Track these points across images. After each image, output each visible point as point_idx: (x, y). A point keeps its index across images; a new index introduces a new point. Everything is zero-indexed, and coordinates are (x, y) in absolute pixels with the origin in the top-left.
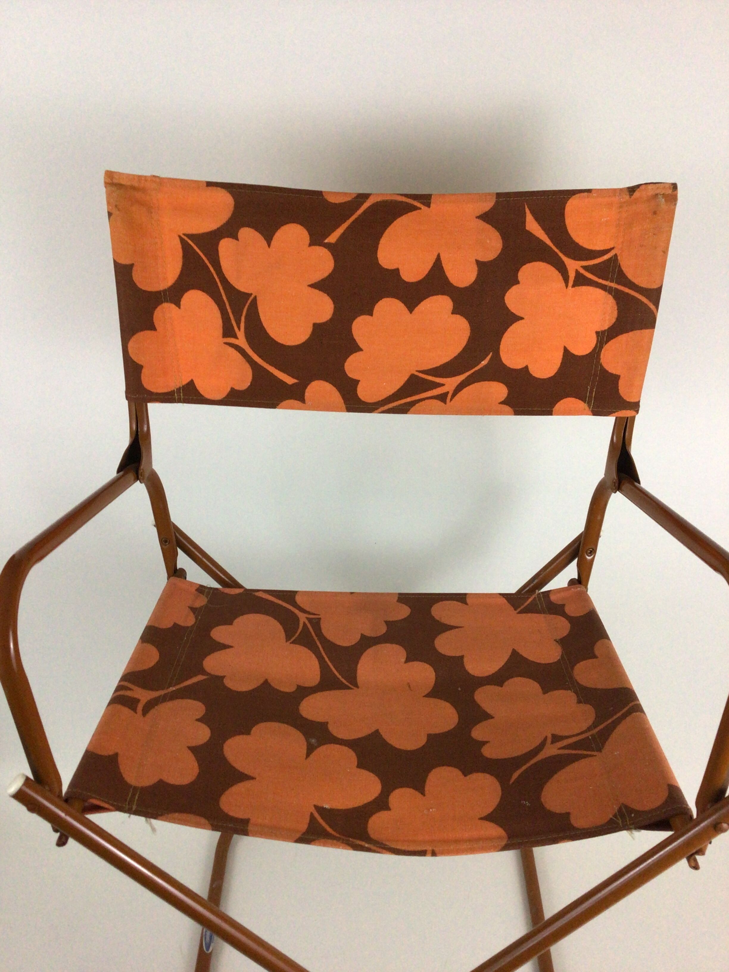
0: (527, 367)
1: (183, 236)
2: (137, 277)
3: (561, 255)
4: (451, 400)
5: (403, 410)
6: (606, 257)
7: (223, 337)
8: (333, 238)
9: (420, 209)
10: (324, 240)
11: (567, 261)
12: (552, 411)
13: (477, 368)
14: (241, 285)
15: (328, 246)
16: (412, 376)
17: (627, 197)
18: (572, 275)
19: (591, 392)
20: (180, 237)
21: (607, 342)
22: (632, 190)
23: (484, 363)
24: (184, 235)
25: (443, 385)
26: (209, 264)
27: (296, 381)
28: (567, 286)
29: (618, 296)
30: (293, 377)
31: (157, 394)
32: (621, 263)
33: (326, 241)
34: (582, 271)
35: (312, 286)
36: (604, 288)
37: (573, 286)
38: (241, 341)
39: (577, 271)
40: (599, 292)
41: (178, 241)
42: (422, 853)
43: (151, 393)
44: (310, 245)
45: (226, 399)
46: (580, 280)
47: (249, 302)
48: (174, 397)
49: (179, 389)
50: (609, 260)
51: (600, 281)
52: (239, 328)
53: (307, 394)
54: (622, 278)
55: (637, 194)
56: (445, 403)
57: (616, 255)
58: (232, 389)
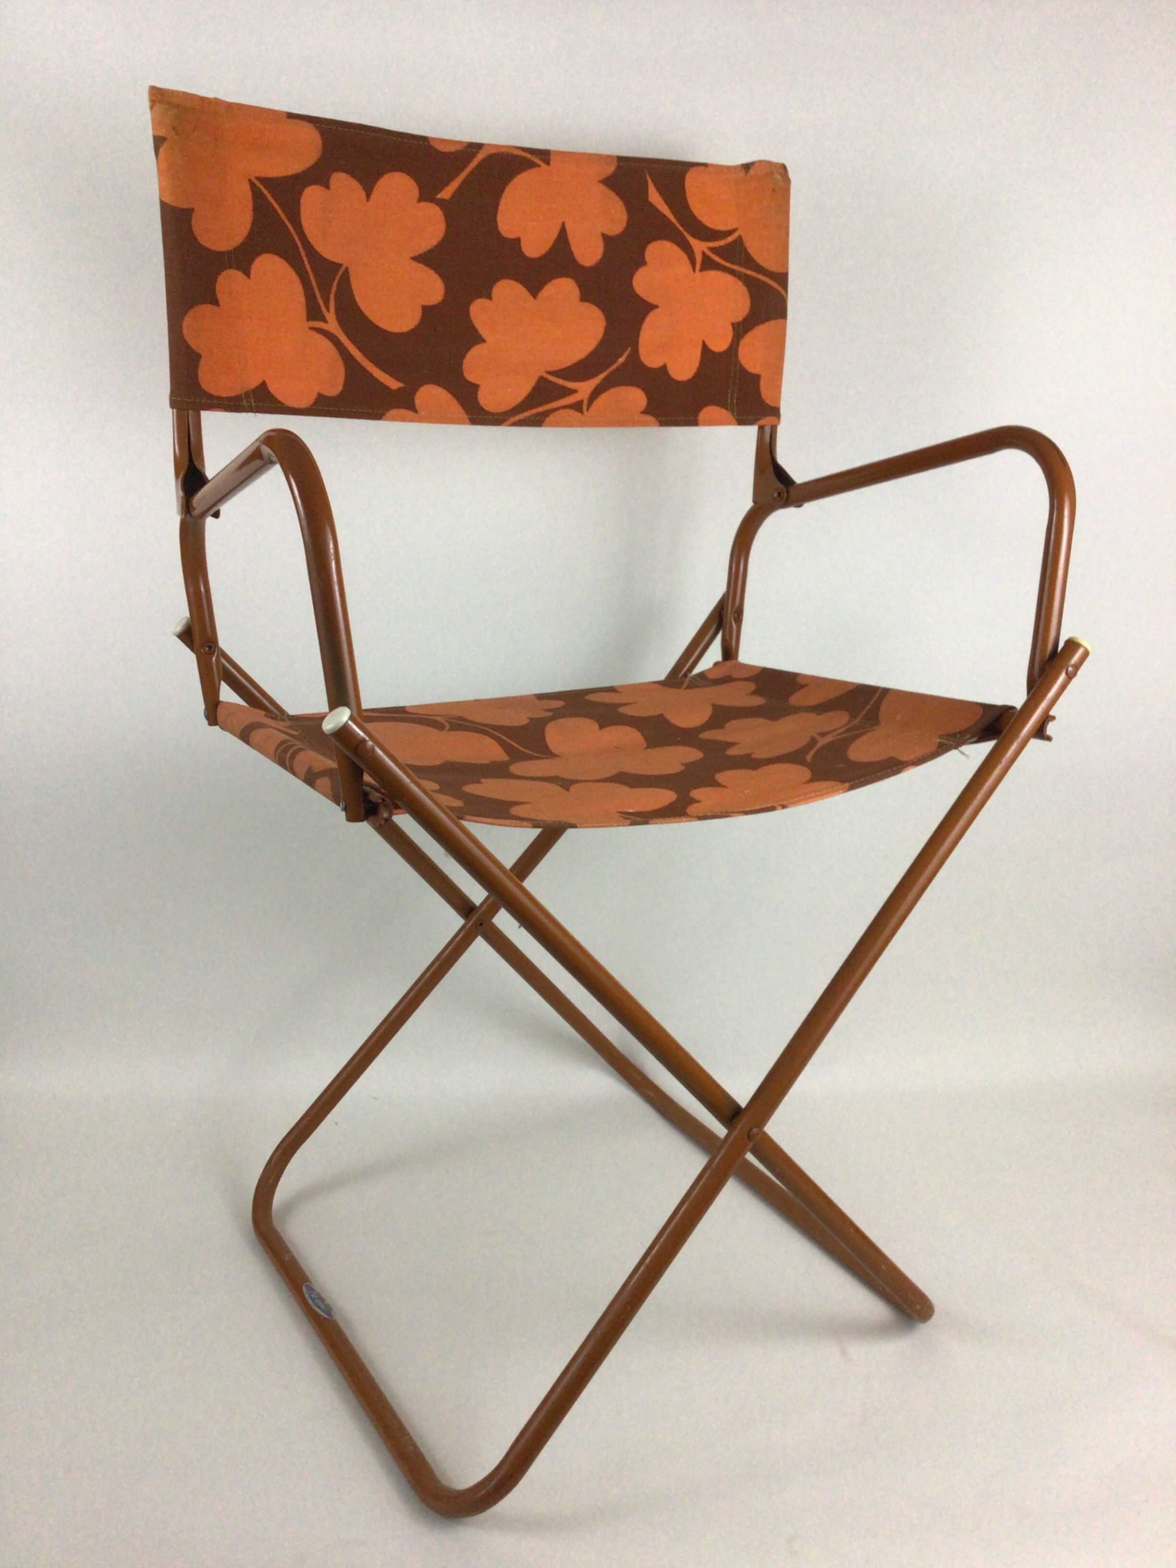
0: (665, 366)
1: (256, 182)
2: (198, 227)
3: (685, 233)
4: (588, 409)
5: (537, 421)
6: (730, 239)
7: (308, 320)
8: (446, 194)
9: (539, 166)
10: (437, 195)
11: (692, 241)
12: (697, 420)
13: (614, 367)
14: (328, 251)
15: (441, 203)
16: (541, 379)
17: (742, 174)
18: (699, 258)
19: (732, 398)
20: (250, 180)
21: (743, 337)
22: (747, 167)
23: (621, 360)
24: (258, 178)
25: (575, 391)
26: (286, 221)
27: (401, 385)
28: (694, 270)
29: (748, 282)
30: (398, 379)
31: (219, 398)
32: (746, 245)
33: (439, 196)
34: (708, 253)
35: (416, 259)
36: (732, 272)
37: (701, 270)
38: (332, 325)
39: (703, 253)
40: (728, 278)
41: (247, 187)
42: (772, 809)
43: (211, 396)
44: (420, 200)
45: (314, 407)
46: (708, 264)
47: (340, 273)
48: (242, 404)
49: (247, 394)
50: (734, 242)
51: (728, 265)
52: (328, 310)
53: (417, 402)
54: (749, 261)
55: (752, 171)
56: (582, 413)
57: (740, 237)
58: (320, 395)
